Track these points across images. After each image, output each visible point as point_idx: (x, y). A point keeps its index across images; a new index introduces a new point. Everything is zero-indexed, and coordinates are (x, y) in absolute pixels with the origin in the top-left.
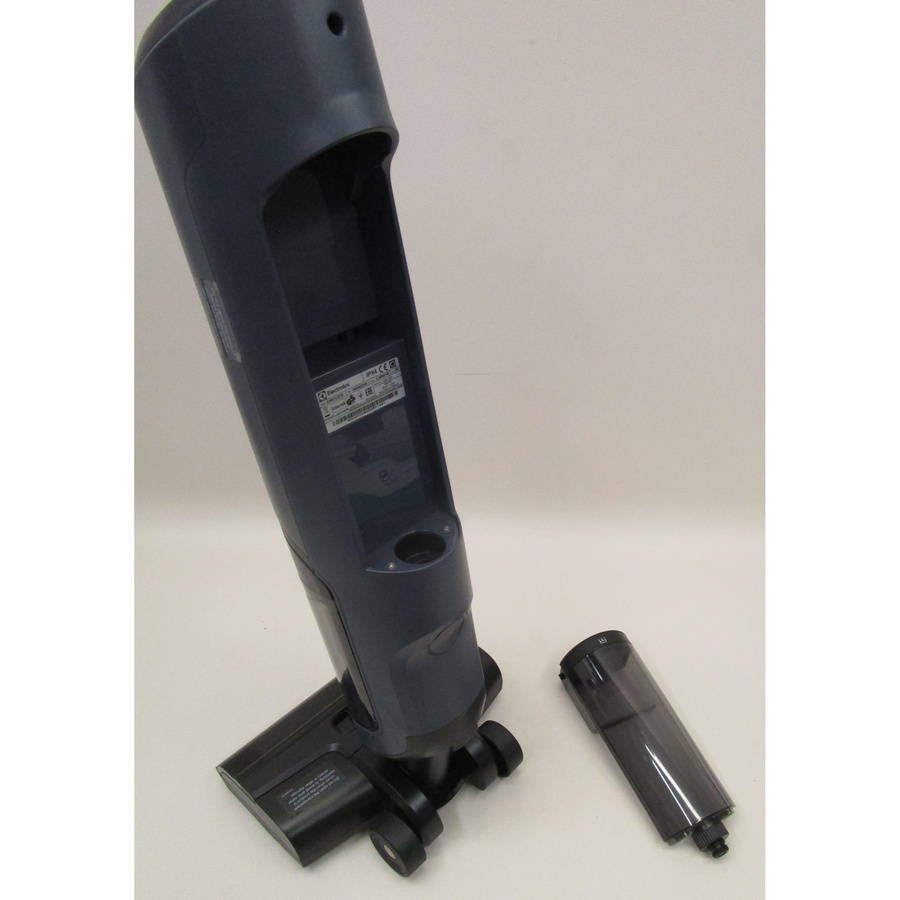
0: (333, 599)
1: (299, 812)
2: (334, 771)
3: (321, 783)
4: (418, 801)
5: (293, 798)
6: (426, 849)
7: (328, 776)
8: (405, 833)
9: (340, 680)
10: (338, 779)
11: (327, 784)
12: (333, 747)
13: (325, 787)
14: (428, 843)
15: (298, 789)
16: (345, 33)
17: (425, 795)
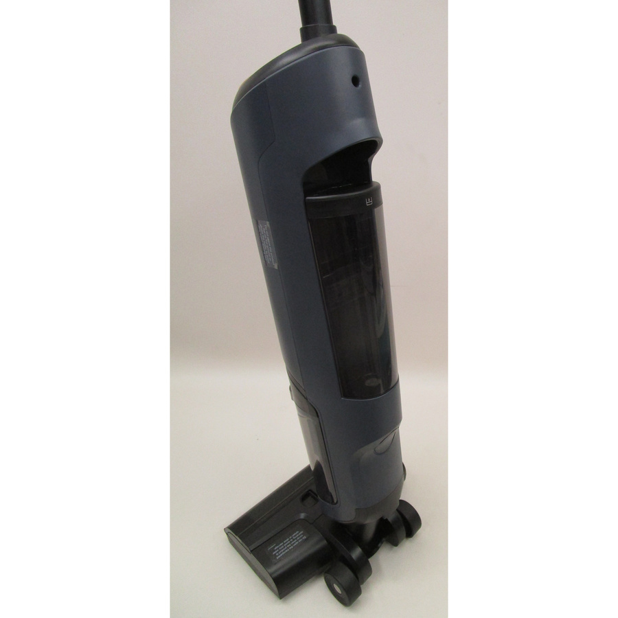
0: (318, 416)
1: (280, 560)
2: (301, 532)
3: (294, 540)
4: (357, 553)
5: (275, 551)
6: (361, 586)
7: (298, 536)
8: (348, 575)
9: (312, 468)
10: (305, 537)
11: (297, 541)
12: (302, 516)
13: (297, 543)
14: (363, 583)
15: (279, 544)
16: (360, 86)
17: (362, 549)
